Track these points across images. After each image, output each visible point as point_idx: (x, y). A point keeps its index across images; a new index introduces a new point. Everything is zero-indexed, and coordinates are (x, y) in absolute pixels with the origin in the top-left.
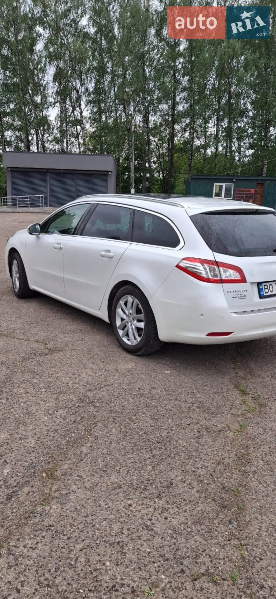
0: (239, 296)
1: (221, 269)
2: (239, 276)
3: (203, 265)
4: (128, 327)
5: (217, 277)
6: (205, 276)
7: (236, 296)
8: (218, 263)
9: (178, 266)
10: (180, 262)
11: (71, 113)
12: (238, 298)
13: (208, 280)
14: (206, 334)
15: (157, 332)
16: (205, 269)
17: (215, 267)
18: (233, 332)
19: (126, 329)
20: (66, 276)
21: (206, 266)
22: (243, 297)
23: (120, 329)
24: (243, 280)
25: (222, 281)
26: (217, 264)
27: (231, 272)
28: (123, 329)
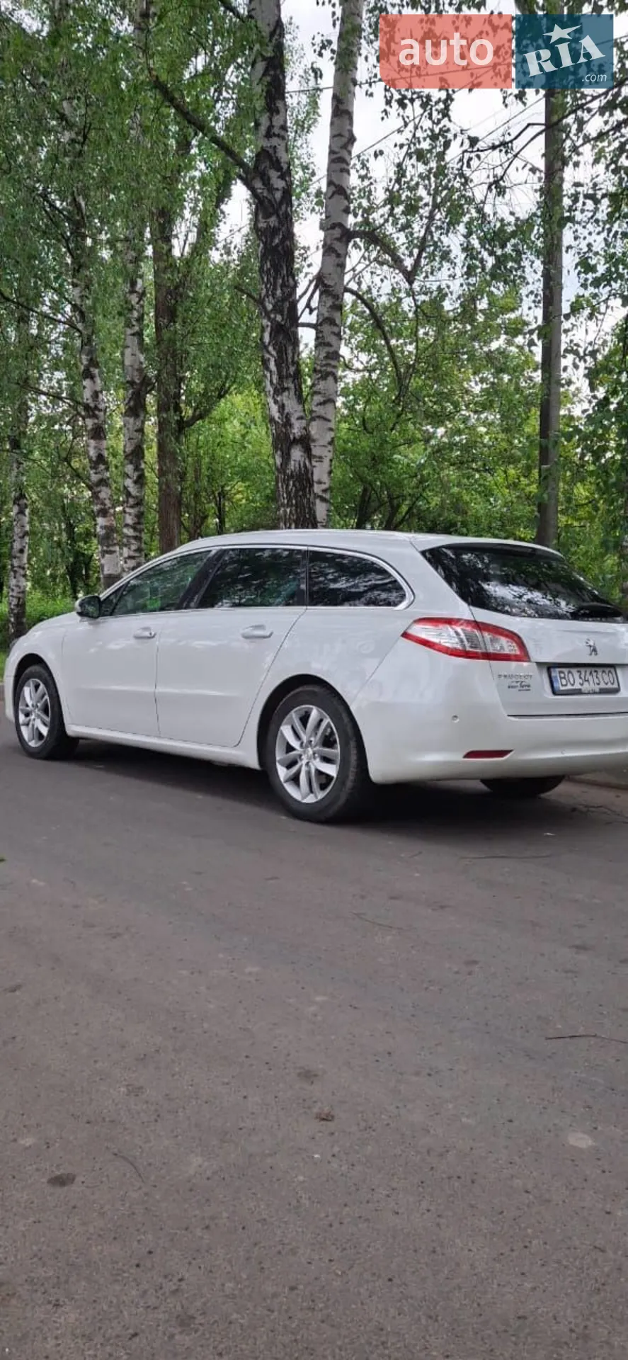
4: (301, 766)
19: (294, 769)
20: (160, 689)
22: (525, 687)
23: (282, 765)
27: (503, 641)
28: (289, 767)
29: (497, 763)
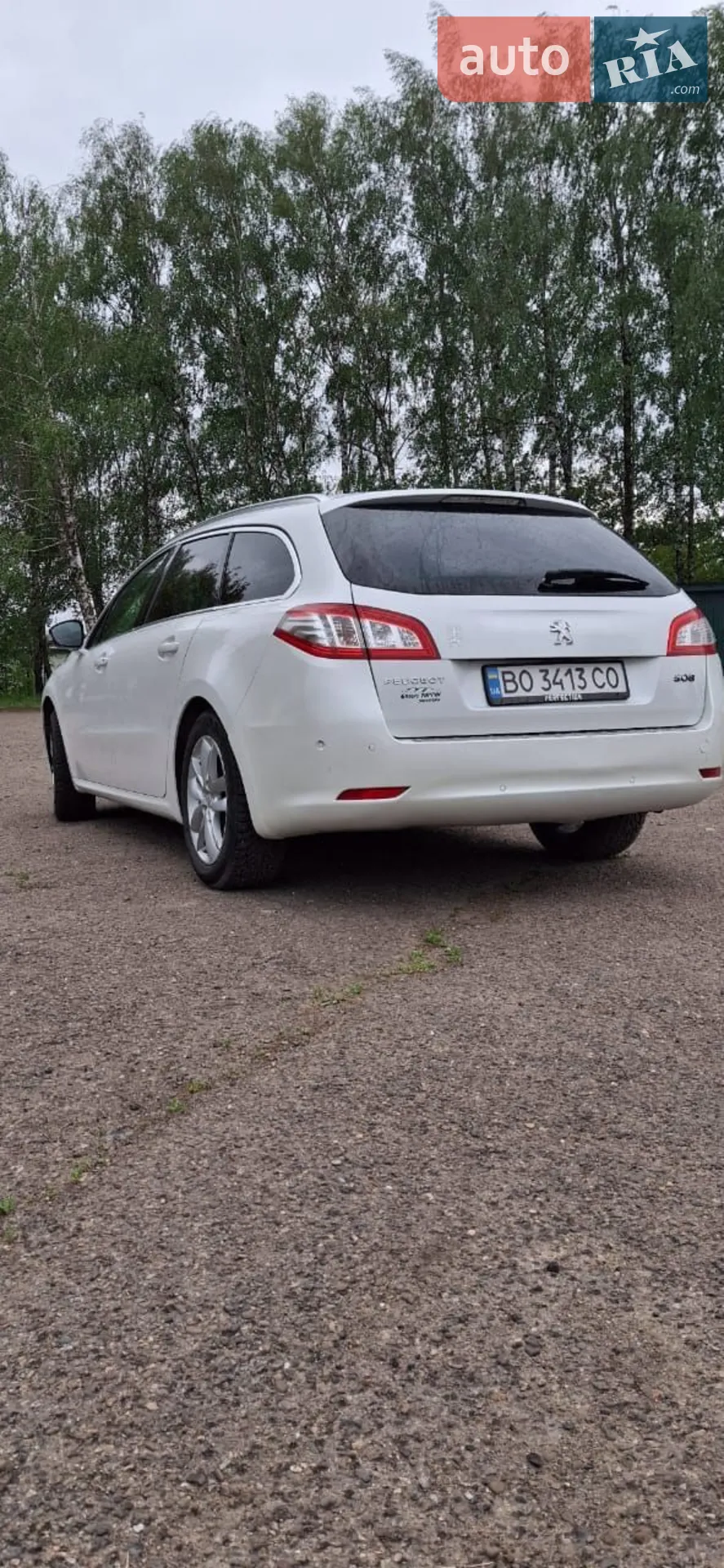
0: (419, 692)
1: (367, 623)
2: (417, 640)
3: (323, 618)
5: (355, 644)
6: (326, 642)
7: (412, 692)
8: (360, 610)
9: (279, 633)
10: (281, 622)
11: (376, 469)
12: (415, 700)
13: (334, 653)
14: (337, 795)
15: (248, 812)
16: (327, 626)
17: (352, 619)
18: (407, 788)
21: (329, 618)
24: (429, 651)
25: (368, 654)
26: (358, 611)
29: (387, 803)
